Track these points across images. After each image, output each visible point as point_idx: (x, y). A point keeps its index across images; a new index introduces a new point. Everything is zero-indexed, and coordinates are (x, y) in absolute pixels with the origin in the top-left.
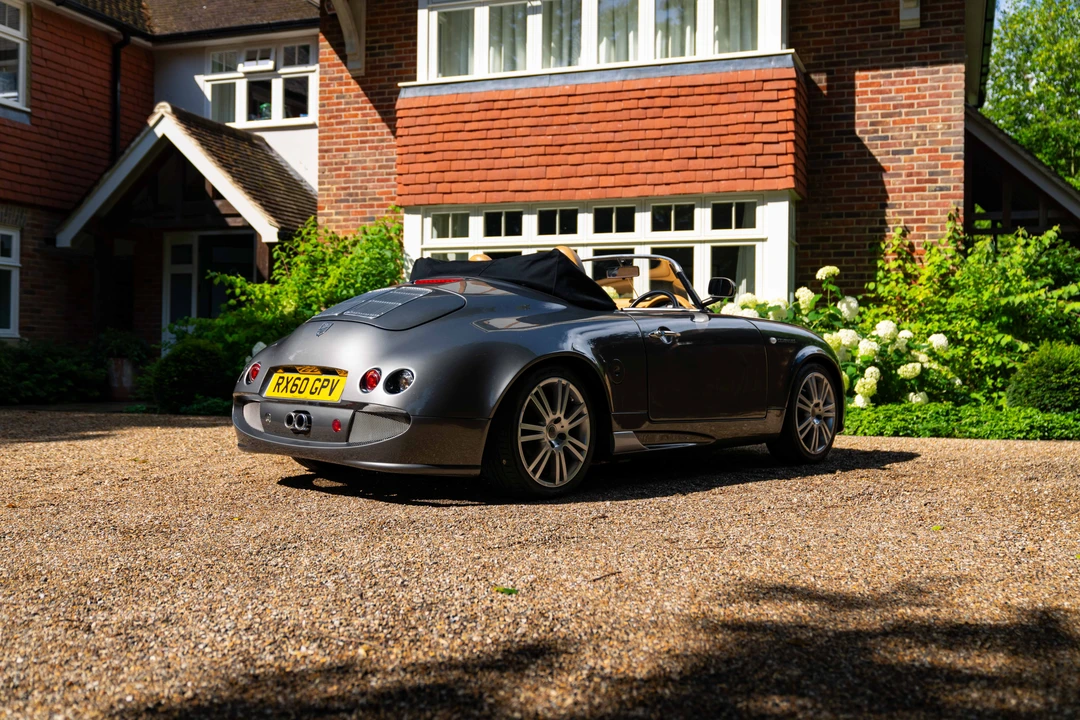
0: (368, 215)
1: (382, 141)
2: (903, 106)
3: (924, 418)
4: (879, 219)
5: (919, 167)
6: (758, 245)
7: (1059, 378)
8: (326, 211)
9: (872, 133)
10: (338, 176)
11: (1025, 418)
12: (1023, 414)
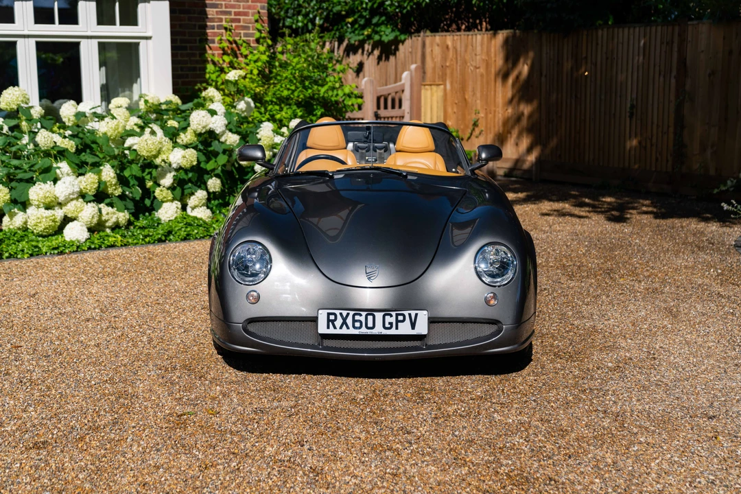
6: (142, 43)
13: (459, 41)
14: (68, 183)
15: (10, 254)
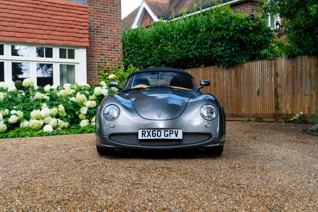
2: (105, 23)
5: (111, 43)
9: (97, 30)
13: (193, 72)
14: (45, 110)
15: (22, 136)
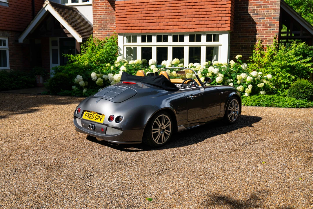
0: (108, 34)
1: (111, 12)
2: (262, 5)
3: (264, 100)
4: (254, 38)
5: (266, 23)
6: (219, 47)
7: (302, 90)
8: (96, 32)
9: (253, 13)
10: (99, 22)
11: (292, 101)
12: (291, 100)
